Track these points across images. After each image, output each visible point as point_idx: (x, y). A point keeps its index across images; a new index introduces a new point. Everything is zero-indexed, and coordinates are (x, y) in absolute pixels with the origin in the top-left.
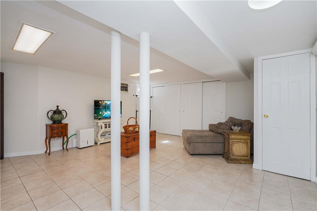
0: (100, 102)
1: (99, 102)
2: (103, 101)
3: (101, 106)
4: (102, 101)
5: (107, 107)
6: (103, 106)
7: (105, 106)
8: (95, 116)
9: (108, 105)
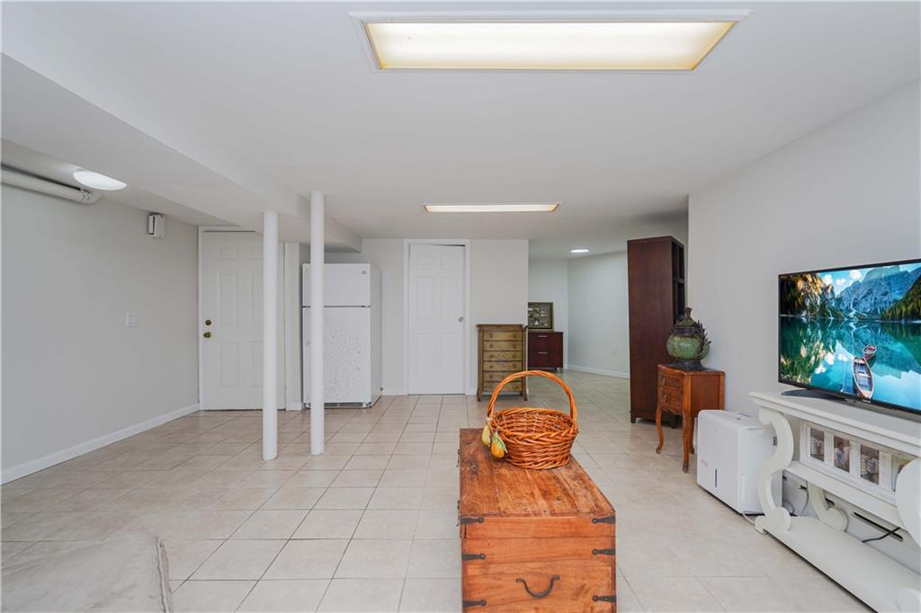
0: (800, 284)
1: (794, 285)
2: (813, 273)
3: (803, 307)
4: (810, 279)
5: (835, 314)
6: (812, 308)
7: (823, 306)
8: (780, 364)
9: (839, 300)
